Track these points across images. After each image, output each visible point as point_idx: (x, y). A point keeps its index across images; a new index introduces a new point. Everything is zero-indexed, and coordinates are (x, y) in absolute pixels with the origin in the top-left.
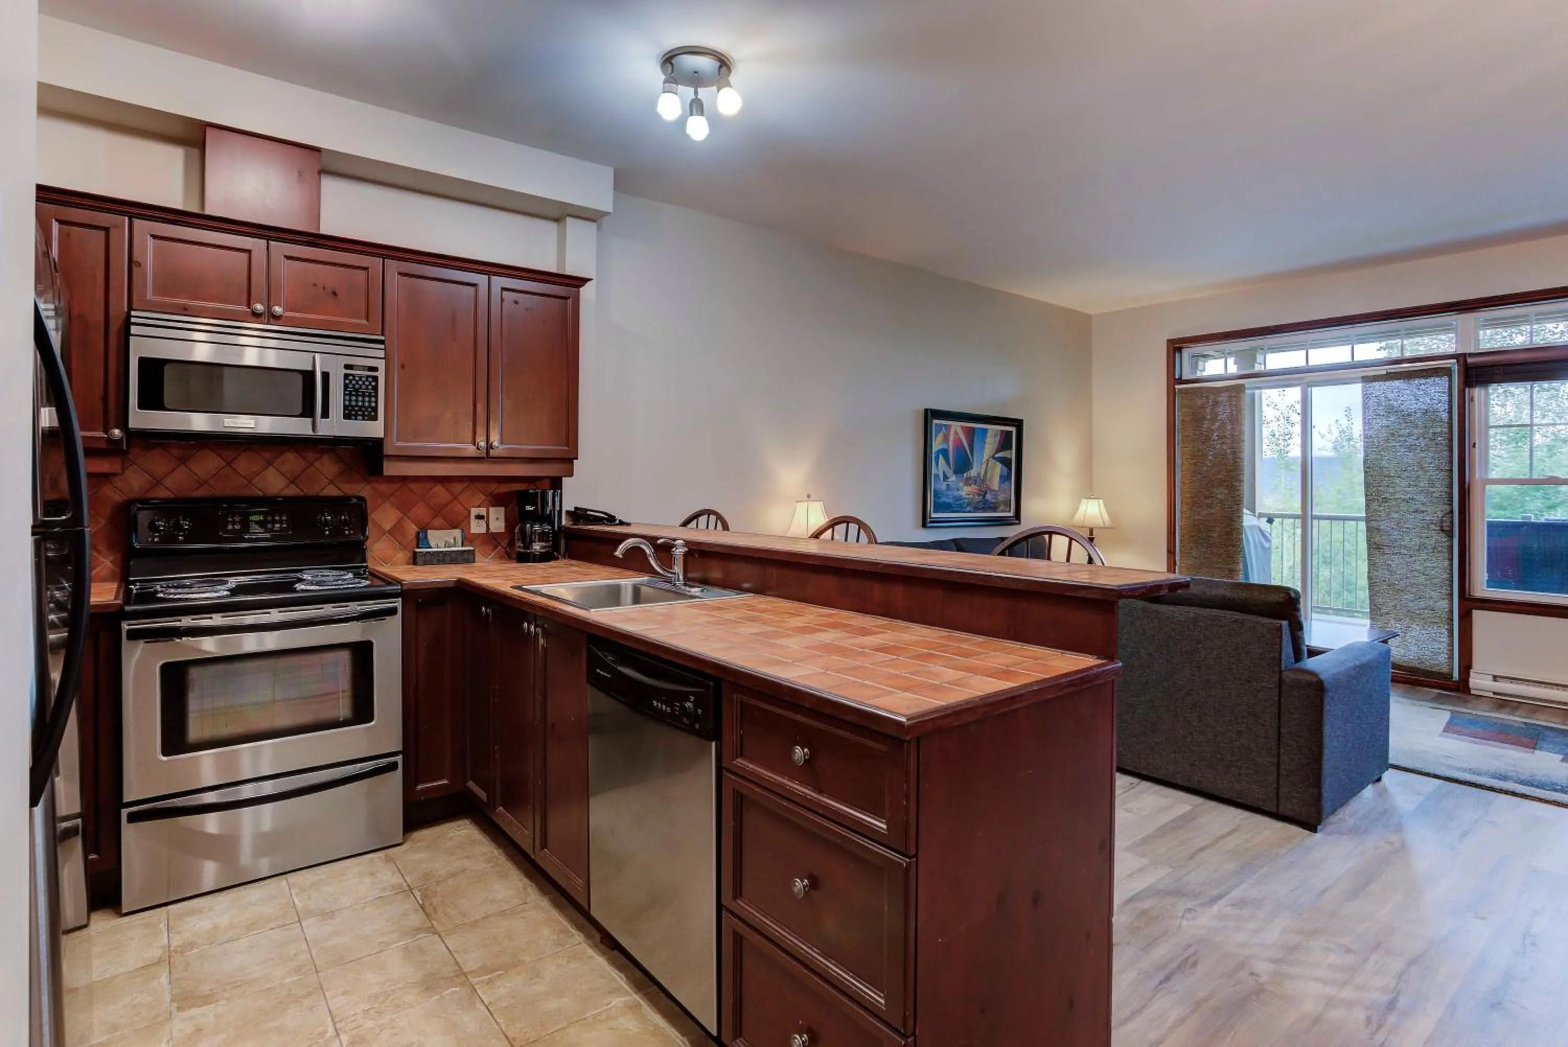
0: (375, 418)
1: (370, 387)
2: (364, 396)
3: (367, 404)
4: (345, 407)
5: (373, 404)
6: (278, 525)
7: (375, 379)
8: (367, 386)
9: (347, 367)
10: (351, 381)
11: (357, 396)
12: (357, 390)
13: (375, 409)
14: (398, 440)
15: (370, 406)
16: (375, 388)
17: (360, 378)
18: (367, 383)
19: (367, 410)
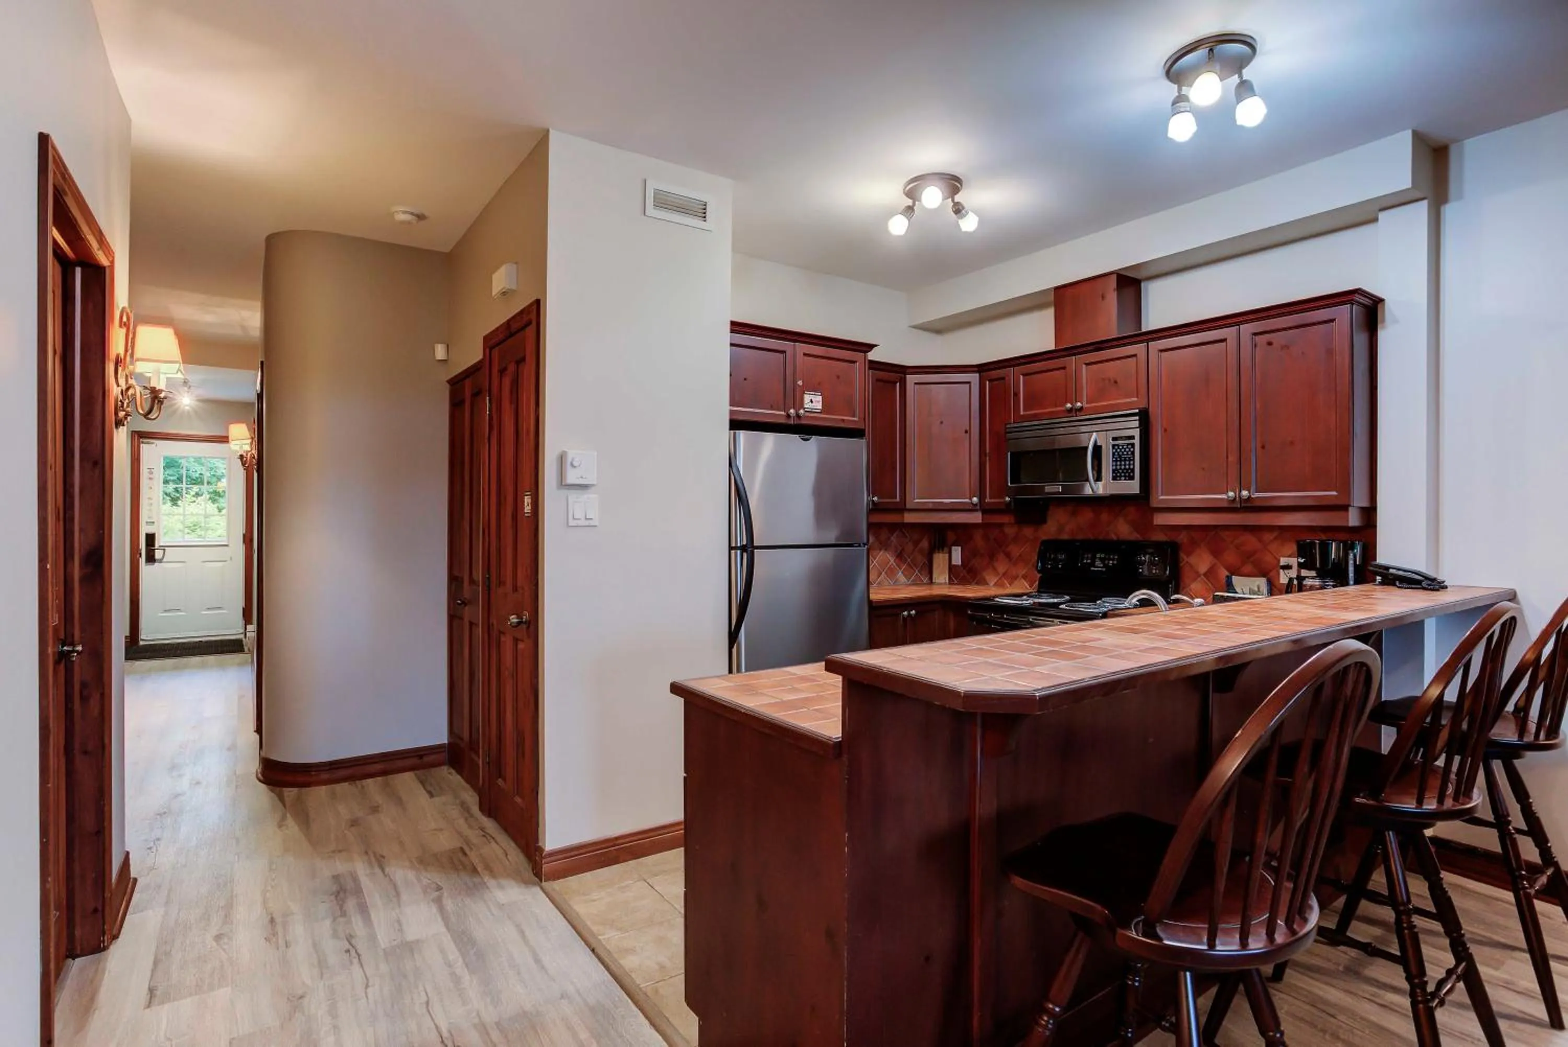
0: (1132, 478)
1: (1129, 453)
2: (1125, 460)
3: (1127, 467)
4: (1114, 471)
5: (1132, 467)
6: (1111, 562)
7: (1133, 445)
8: (1127, 452)
9: (1114, 439)
10: (1116, 450)
11: (1121, 461)
12: (1120, 457)
13: (1133, 470)
14: (1162, 495)
15: (1129, 468)
16: (1133, 453)
17: (1123, 446)
18: (1127, 450)
19: (1127, 472)
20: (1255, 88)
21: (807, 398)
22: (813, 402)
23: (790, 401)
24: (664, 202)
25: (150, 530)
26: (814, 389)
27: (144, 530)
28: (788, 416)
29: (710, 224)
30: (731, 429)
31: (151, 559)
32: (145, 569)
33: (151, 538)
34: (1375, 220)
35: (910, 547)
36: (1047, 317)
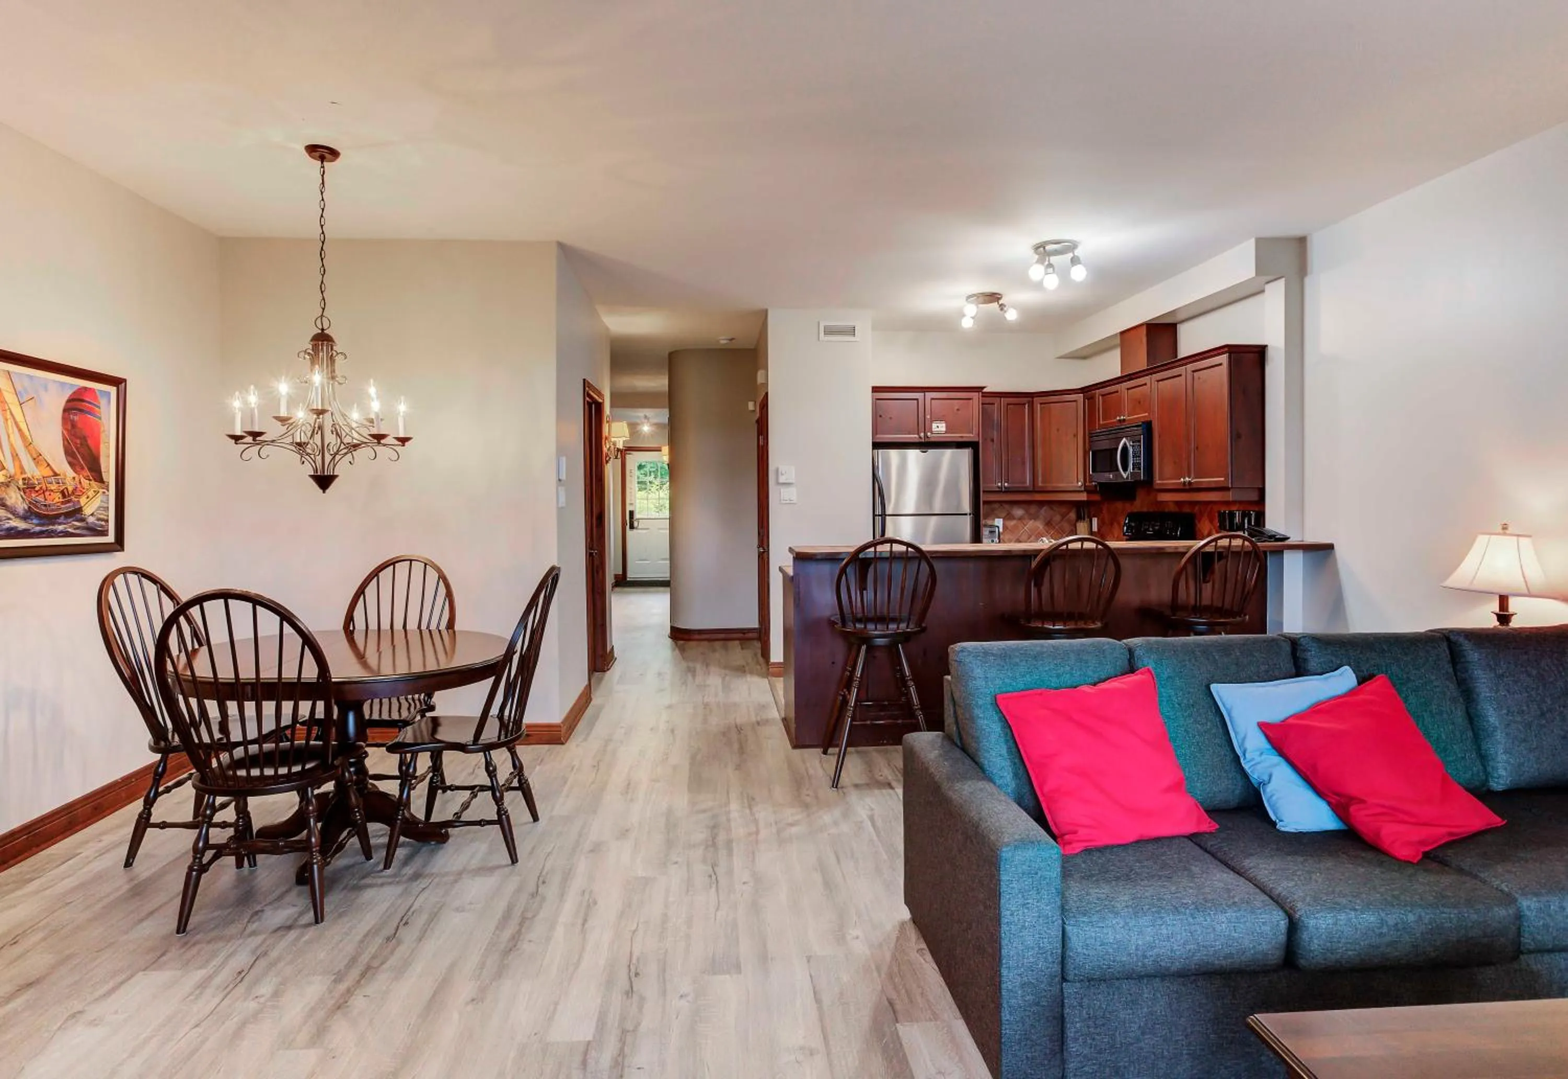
0: (1140, 469)
2: (1137, 457)
4: (1133, 464)
5: (1140, 461)
6: (1157, 528)
7: (1140, 446)
10: (1134, 450)
11: (1135, 457)
12: (1135, 454)
13: (1140, 464)
14: (1160, 480)
16: (1140, 452)
20: (1081, 259)
21: (934, 425)
22: (939, 428)
23: (922, 429)
24: (829, 331)
25: (631, 509)
26: (940, 420)
27: (629, 508)
28: (920, 438)
29: (858, 337)
30: (873, 449)
31: (632, 527)
32: (629, 532)
33: (632, 513)
34: (1263, 291)
35: (1058, 518)
36: (1117, 354)
